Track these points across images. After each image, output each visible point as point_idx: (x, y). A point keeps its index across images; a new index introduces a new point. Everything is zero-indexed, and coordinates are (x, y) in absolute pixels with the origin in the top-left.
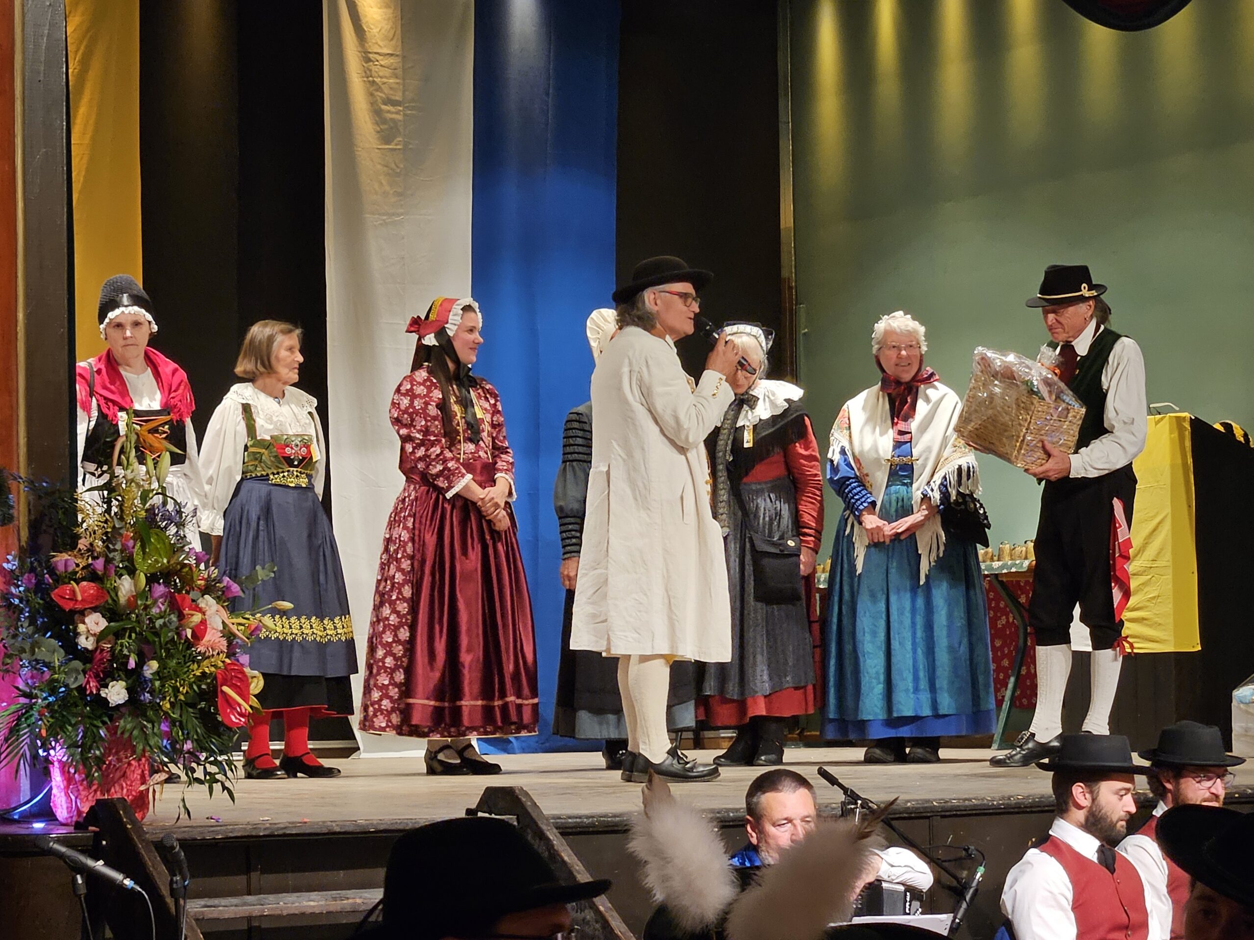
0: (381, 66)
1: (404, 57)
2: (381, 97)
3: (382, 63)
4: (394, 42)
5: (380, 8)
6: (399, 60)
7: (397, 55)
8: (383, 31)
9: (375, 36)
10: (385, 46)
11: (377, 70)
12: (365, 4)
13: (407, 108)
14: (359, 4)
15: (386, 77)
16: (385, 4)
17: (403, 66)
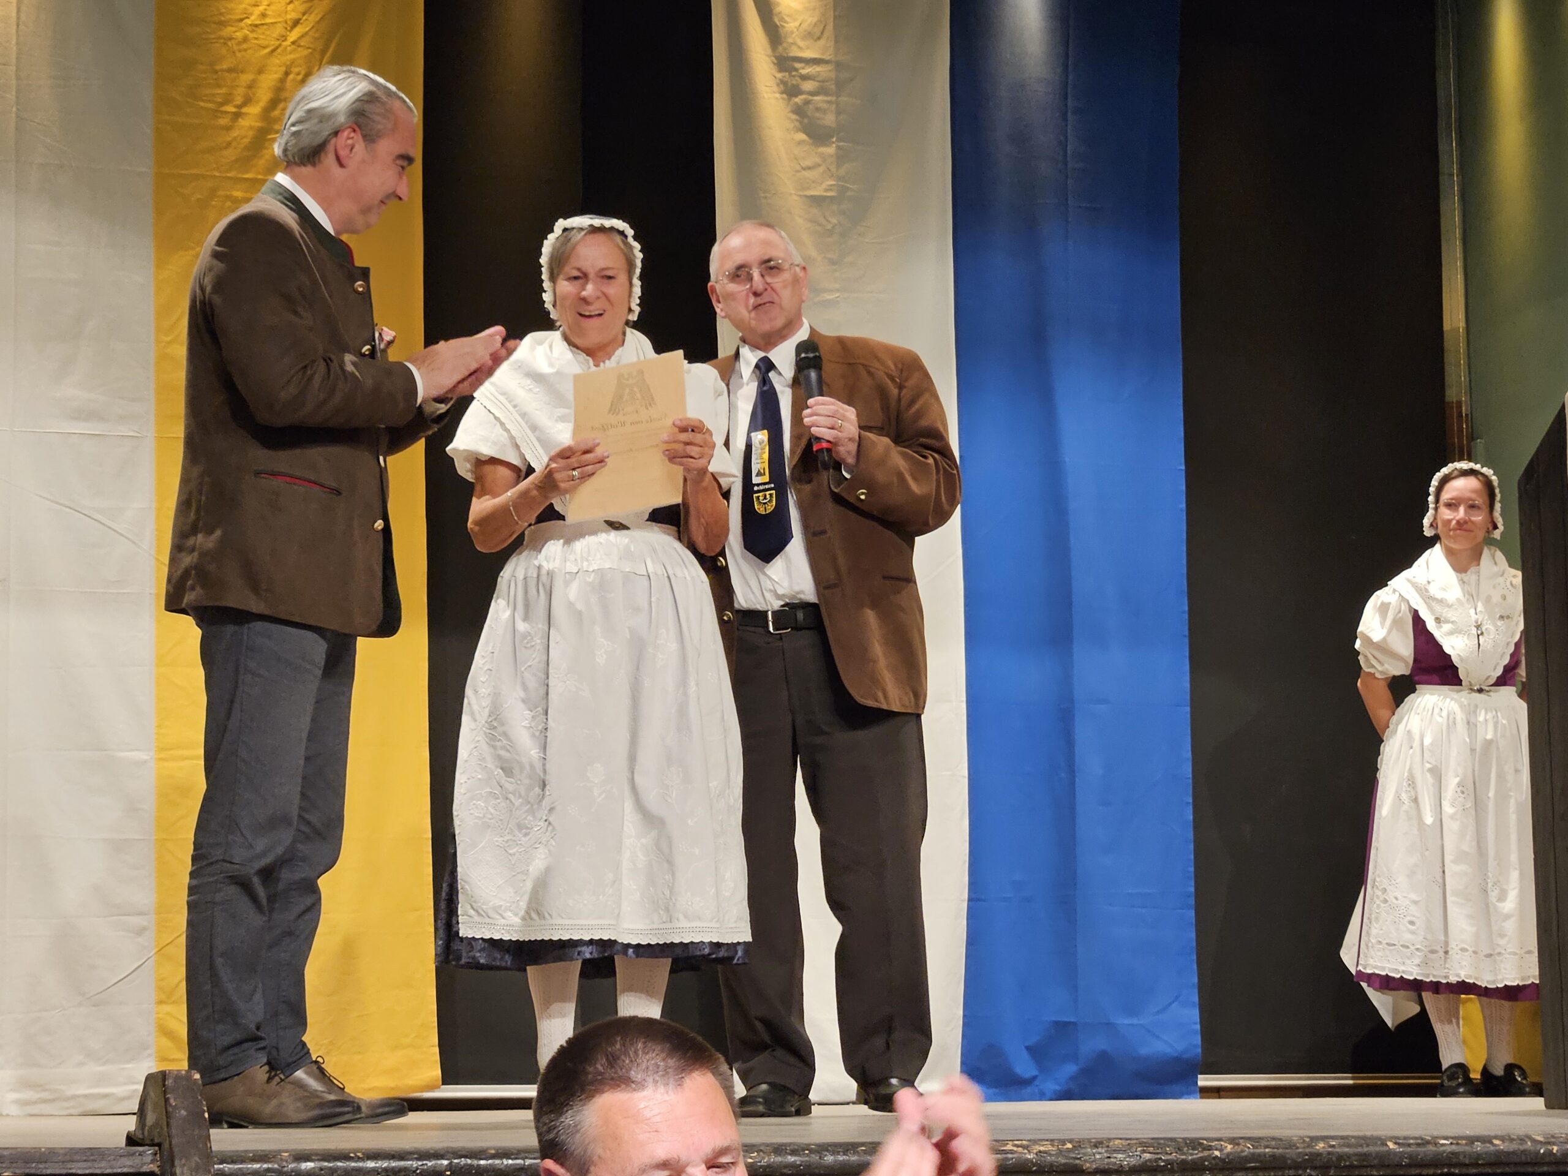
0: (805, 77)
1: (838, 64)
6: (832, 67)
7: (827, 62)
8: (805, 26)
9: (792, 32)
10: (808, 48)
11: (795, 82)
13: (843, 138)
15: (812, 93)
17: (836, 78)
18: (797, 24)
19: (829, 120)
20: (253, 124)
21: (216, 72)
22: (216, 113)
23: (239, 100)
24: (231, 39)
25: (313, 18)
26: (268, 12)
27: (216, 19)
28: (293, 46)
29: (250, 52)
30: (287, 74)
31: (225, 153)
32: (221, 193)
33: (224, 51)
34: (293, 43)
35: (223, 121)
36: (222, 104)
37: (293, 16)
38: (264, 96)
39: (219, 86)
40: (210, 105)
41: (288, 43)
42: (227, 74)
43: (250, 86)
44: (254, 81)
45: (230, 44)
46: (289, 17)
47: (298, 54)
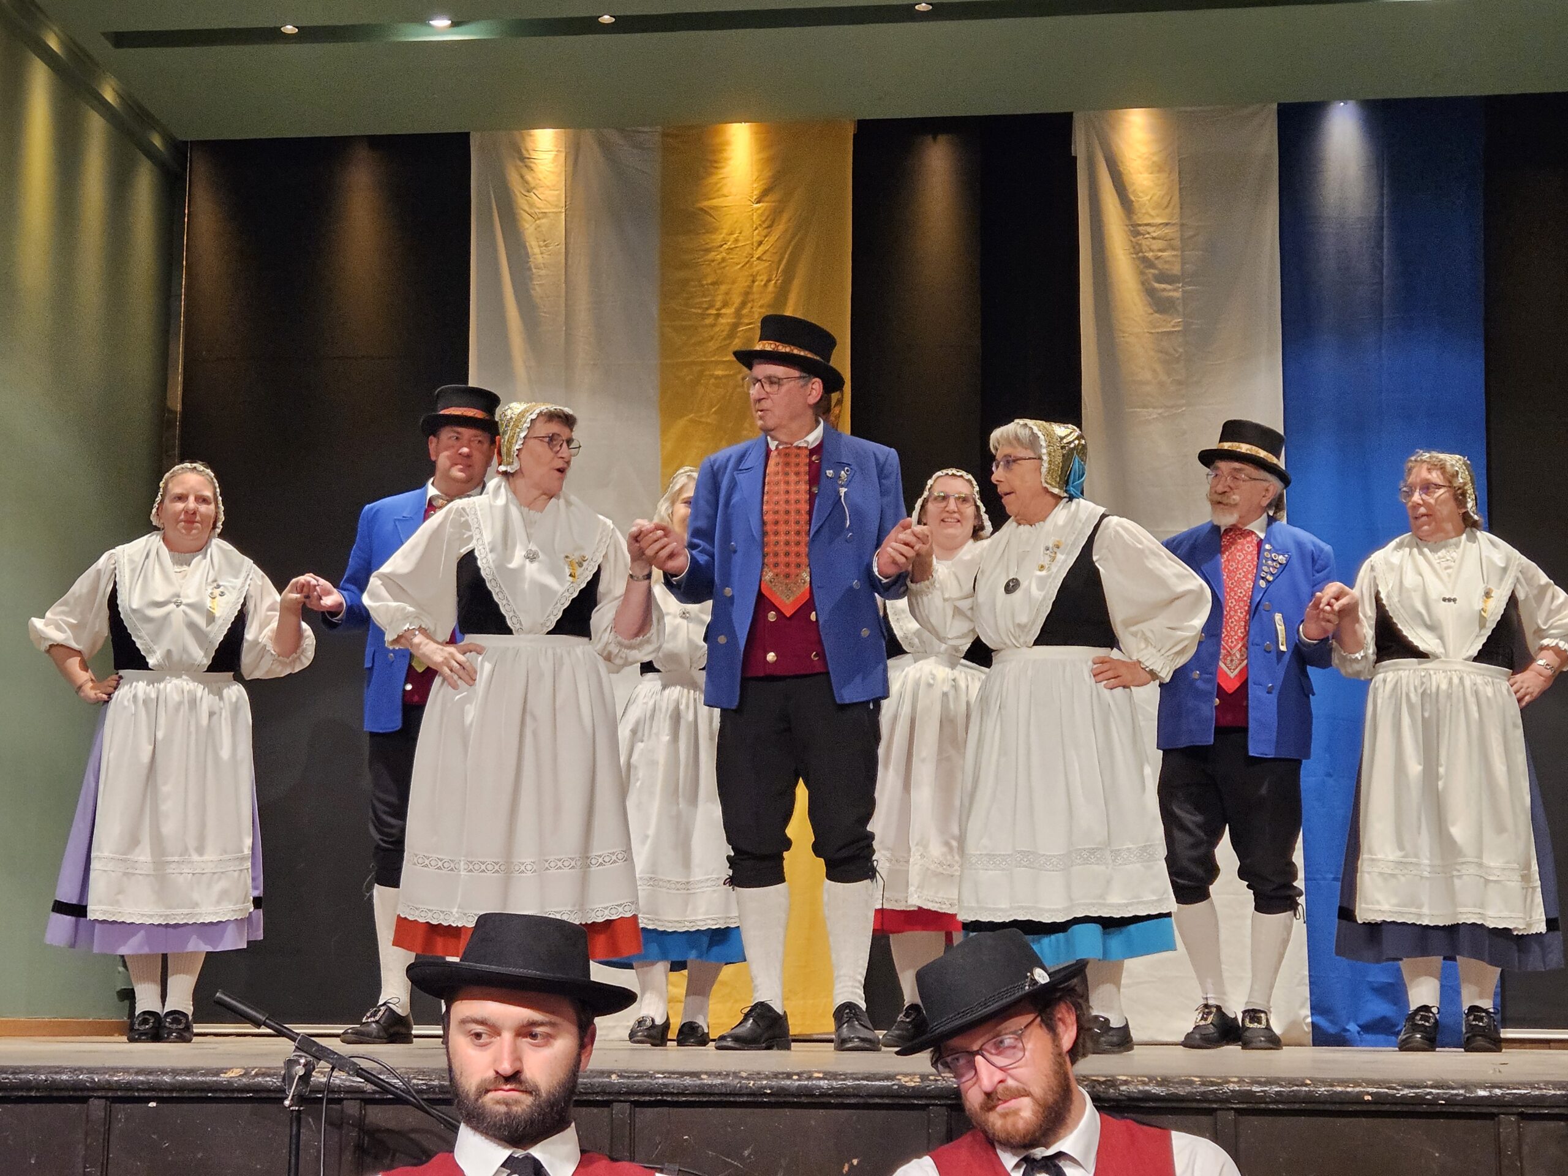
0: (1154, 238)
1: (1182, 225)
2: (1155, 276)
3: (1154, 235)
4: (1168, 211)
5: (1151, 173)
6: (1177, 228)
7: (1174, 224)
8: (1155, 198)
9: (1145, 204)
10: (1158, 216)
11: (1148, 243)
12: (1132, 171)
13: (1189, 284)
14: (1125, 172)
15: (1160, 250)
16: (1158, 168)
17: (1182, 235)
18: (1149, 197)
19: (1176, 270)
20: (729, 321)
21: (703, 286)
22: (703, 316)
23: (718, 304)
24: (713, 261)
25: (772, 239)
26: (741, 238)
27: (703, 248)
28: (757, 261)
29: (727, 268)
30: (753, 282)
31: (711, 344)
32: (708, 373)
33: (708, 270)
34: (758, 259)
35: (708, 321)
36: (707, 309)
37: (757, 238)
38: (737, 300)
39: (704, 296)
40: (699, 311)
41: (755, 259)
42: (711, 287)
43: (727, 294)
44: (730, 289)
45: (712, 264)
46: (755, 240)
47: (761, 266)
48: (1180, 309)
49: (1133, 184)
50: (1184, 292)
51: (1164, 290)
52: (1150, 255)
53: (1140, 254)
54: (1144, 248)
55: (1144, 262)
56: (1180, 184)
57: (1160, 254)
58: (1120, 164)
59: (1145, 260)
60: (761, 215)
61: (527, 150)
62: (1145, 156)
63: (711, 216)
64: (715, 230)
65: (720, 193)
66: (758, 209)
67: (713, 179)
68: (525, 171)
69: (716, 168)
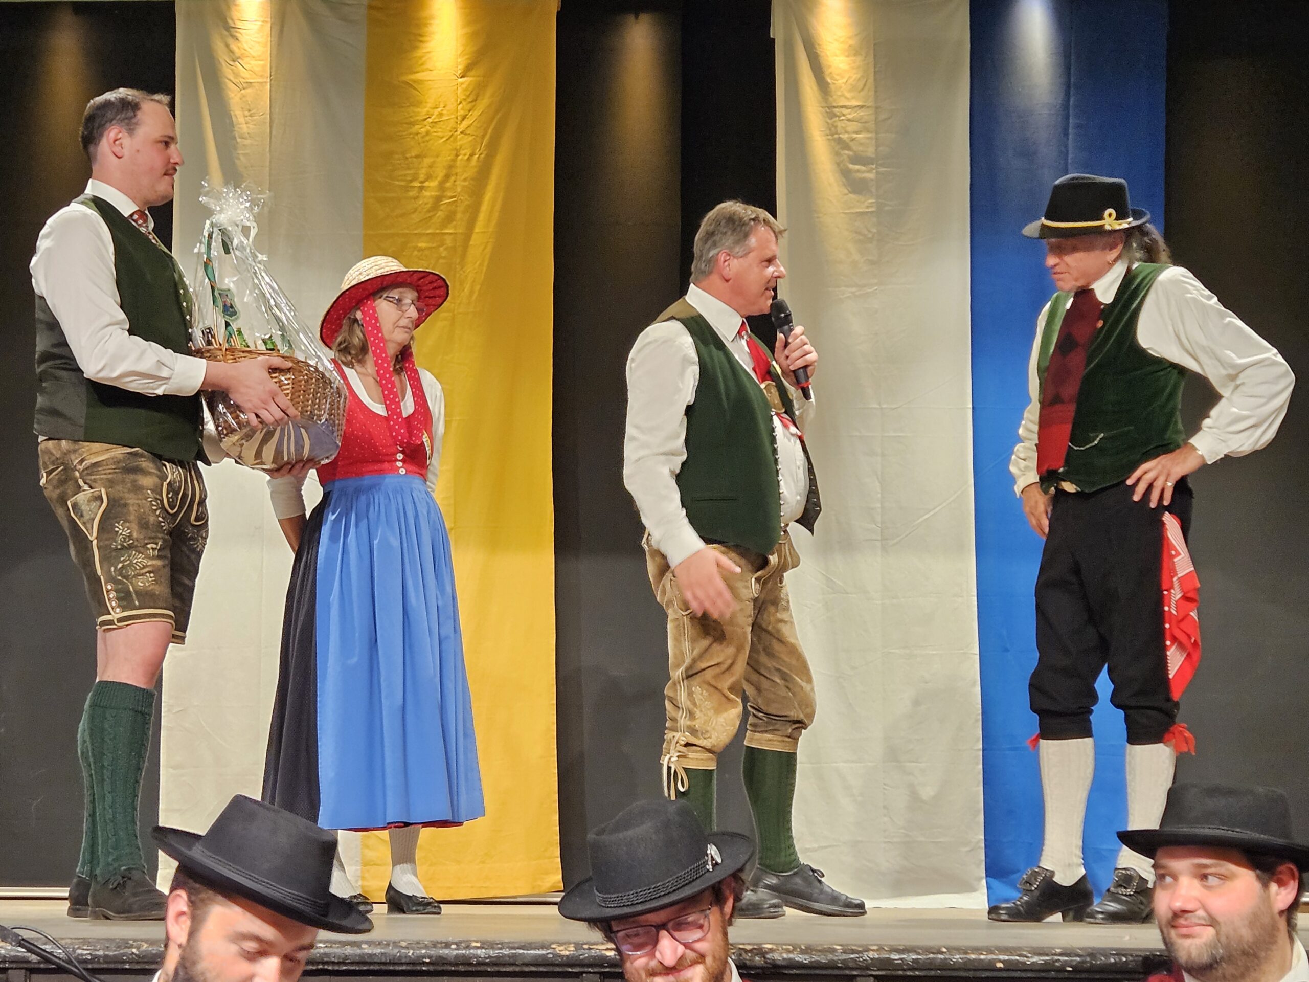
0: (849, 120)
1: (877, 108)
2: (849, 156)
3: (849, 117)
4: (864, 93)
5: (848, 56)
6: (872, 111)
7: (868, 107)
8: (851, 81)
9: (841, 87)
10: (853, 98)
11: (843, 125)
12: (828, 53)
13: (882, 165)
14: (822, 54)
15: (856, 133)
16: (855, 51)
17: (876, 118)
18: (844, 80)
19: (870, 152)
20: (433, 194)
21: (407, 158)
22: (407, 188)
23: (422, 177)
24: (417, 134)
25: (476, 113)
26: (445, 112)
27: (408, 121)
28: (462, 135)
29: (431, 142)
30: (457, 156)
31: (413, 216)
32: (410, 245)
33: (412, 143)
34: (462, 133)
35: (411, 194)
36: (411, 181)
37: (461, 113)
38: (441, 173)
39: (409, 169)
40: (403, 183)
41: (459, 133)
42: (415, 159)
43: (431, 167)
44: (434, 162)
45: (416, 137)
46: (459, 114)
47: (464, 141)
48: (873, 190)
49: (830, 67)
50: (877, 173)
51: (858, 171)
52: (845, 137)
53: (836, 136)
54: (839, 130)
55: (839, 144)
56: (875, 67)
57: (855, 136)
58: (817, 46)
59: (840, 141)
60: (465, 90)
61: (232, 20)
62: (842, 40)
63: (415, 89)
64: (418, 104)
65: (425, 67)
66: (462, 84)
67: (419, 53)
68: (230, 41)
69: (421, 42)
